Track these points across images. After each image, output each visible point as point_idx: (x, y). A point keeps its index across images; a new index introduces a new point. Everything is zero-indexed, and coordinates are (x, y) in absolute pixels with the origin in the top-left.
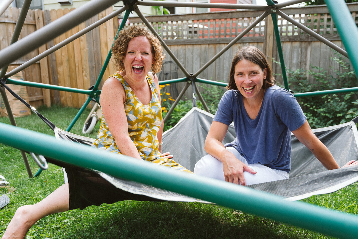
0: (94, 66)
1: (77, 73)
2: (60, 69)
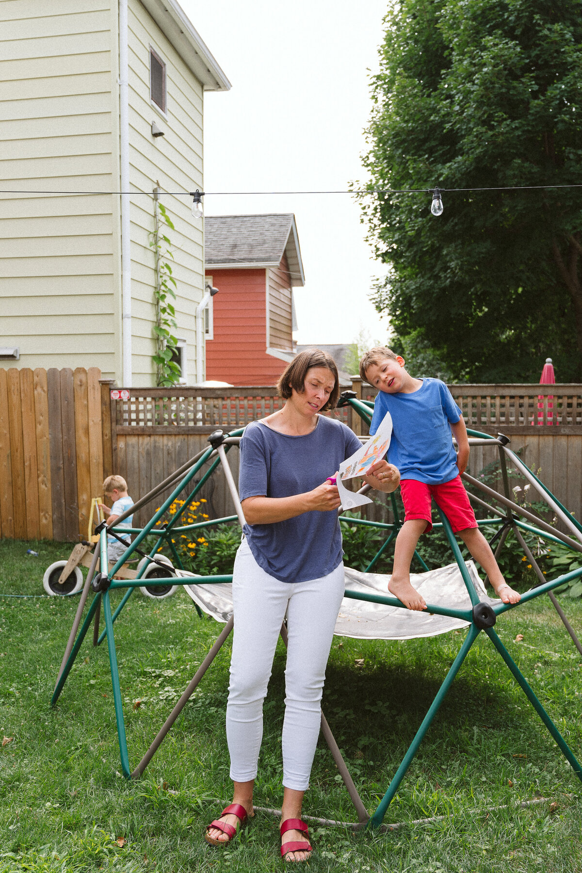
0: (62, 466)
1: (27, 477)
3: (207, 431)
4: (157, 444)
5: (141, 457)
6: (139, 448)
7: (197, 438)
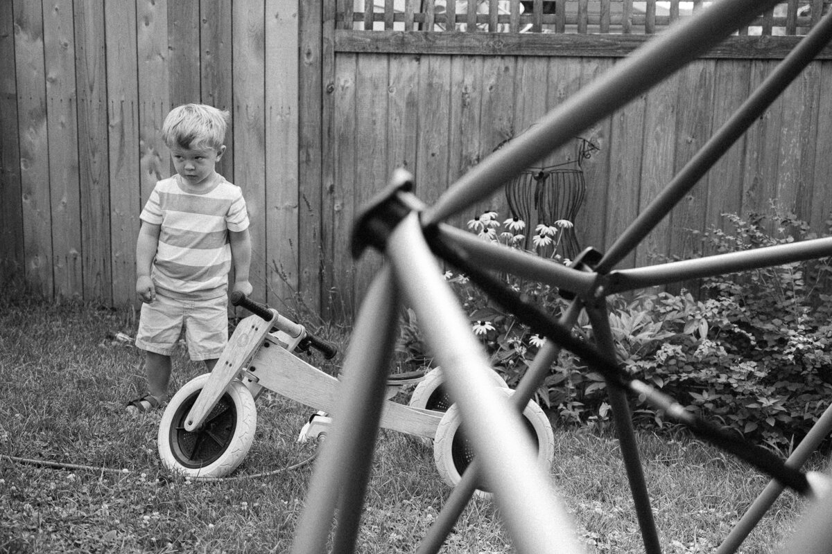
1: (114, 155)
2: (34, 138)
3: (568, 47)
4: (435, 80)
5: (393, 114)
6: (389, 90)
7: (540, 66)
